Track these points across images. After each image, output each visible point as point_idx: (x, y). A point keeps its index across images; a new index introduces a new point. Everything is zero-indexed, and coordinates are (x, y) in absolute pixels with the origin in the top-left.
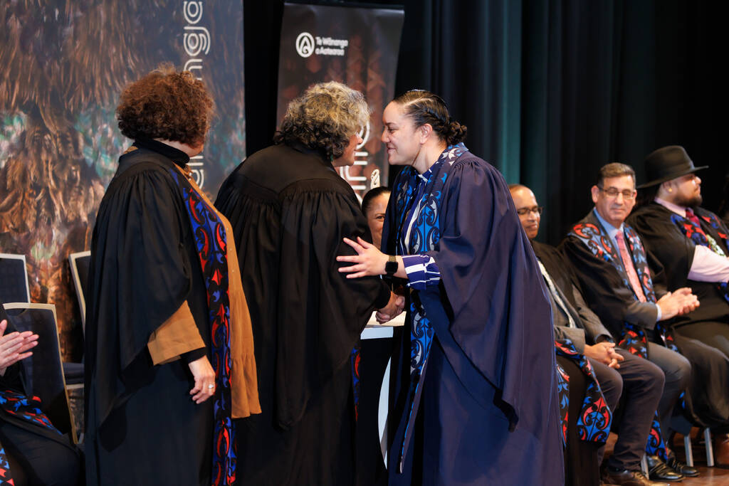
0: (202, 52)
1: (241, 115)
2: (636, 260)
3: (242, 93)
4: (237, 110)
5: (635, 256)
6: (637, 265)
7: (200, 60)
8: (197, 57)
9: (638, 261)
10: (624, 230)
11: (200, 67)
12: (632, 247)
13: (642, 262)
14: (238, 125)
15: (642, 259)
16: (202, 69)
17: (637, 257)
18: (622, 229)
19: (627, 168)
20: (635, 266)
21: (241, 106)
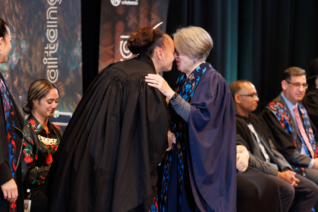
0: (57, 3)
1: (79, 39)
2: (305, 124)
3: (80, 27)
4: (77, 36)
5: (304, 122)
6: (306, 127)
7: (56, 8)
8: (55, 6)
9: (306, 124)
10: (298, 106)
11: (56, 12)
12: (303, 116)
13: (308, 125)
14: (77, 44)
15: (308, 123)
16: (57, 13)
17: (306, 122)
18: (297, 105)
19: (304, 71)
20: (305, 127)
21: (79, 34)
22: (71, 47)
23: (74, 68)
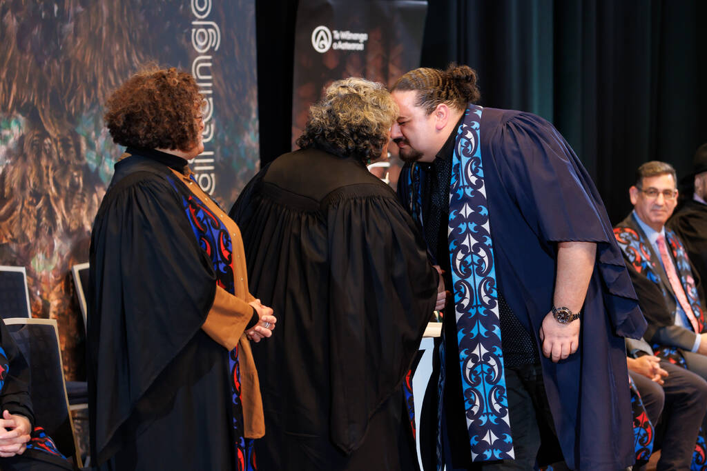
0: (212, 49)
1: (254, 115)
2: (680, 267)
3: (254, 92)
4: (250, 110)
5: (678, 263)
6: (682, 273)
7: (209, 57)
8: (207, 54)
9: (682, 268)
10: (666, 234)
11: (209, 65)
12: (675, 253)
13: (686, 270)
14: (250, 126)
15: (686, 265)
16: (212, 67)
17: (681, 263)
18: (663, 233)
19: (667, 167)
20: (679, 274)
21: (254, 105)
22: (238, 130)
23: (245, 170)
